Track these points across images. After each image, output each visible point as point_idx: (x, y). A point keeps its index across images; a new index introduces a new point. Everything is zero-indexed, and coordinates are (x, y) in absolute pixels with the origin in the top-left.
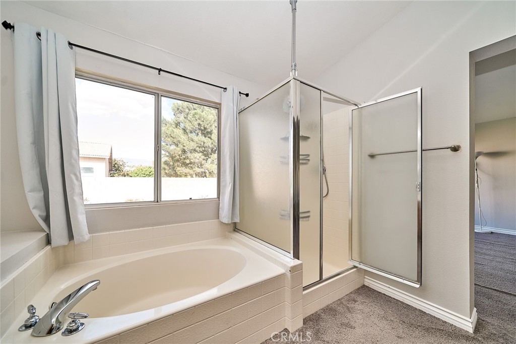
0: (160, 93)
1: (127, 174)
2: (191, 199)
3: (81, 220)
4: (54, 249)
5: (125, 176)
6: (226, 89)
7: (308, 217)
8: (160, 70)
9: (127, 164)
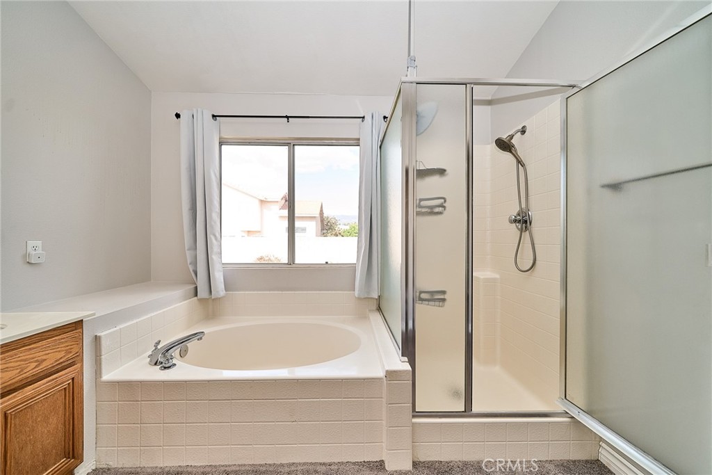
0: (293, 142)
1: (340, 234)
2: (327, 263)
3: (218, 276)
4: (200, 300)
5: (337, 236)
6: (364, 117)
7: (444, 300)
8: (287, 117)
9: (339, 222)
